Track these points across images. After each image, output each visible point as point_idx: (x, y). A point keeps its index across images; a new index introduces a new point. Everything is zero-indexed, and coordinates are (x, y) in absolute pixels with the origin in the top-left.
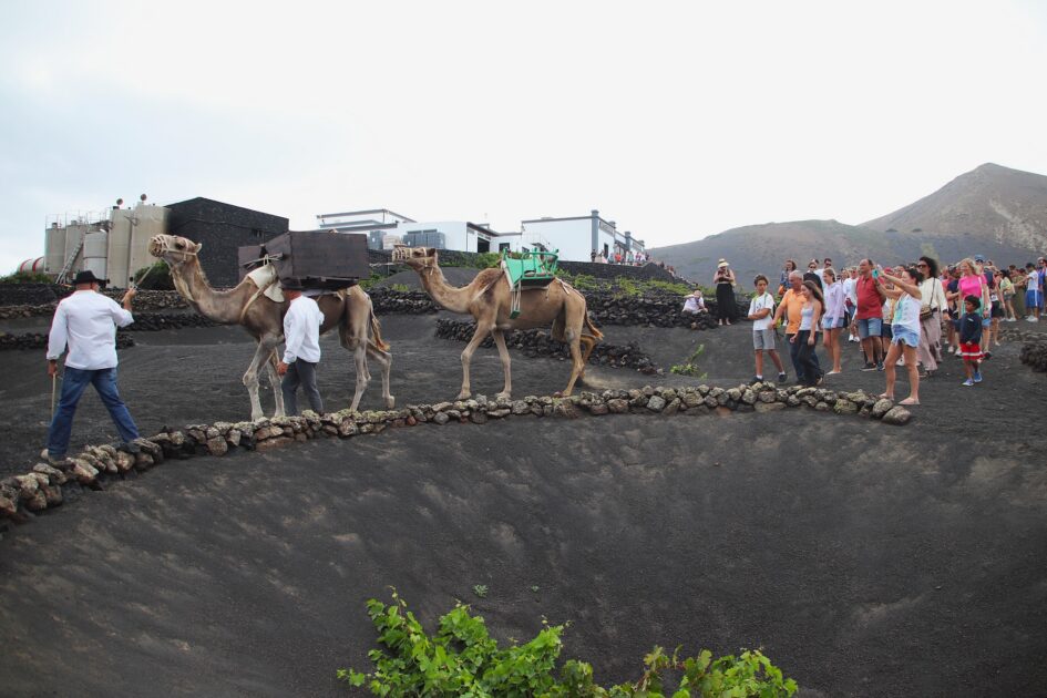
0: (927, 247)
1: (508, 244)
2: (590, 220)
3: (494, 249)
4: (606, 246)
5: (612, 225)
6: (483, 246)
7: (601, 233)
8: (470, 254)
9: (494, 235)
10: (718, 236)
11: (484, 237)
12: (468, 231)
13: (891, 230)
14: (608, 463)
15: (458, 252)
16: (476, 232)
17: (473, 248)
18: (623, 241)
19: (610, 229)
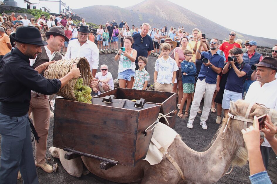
0: (140, 15)
1: (36, 7)
2: (59, 2)
3: (32, 8)
4: (63, 10)
5: (65, 4)
6: (28, 7)
7: (62, 6)
8: (25, 9)
9: (32, 4)
10: (87, 7)
11: (29, 4)
12: (24, 2)
13: (132, 10)
14: (111, 63)
15: (22, 8)
16: (26, 2)
17: (26, 8)
18: (67, 8)
19: (64, 5)
